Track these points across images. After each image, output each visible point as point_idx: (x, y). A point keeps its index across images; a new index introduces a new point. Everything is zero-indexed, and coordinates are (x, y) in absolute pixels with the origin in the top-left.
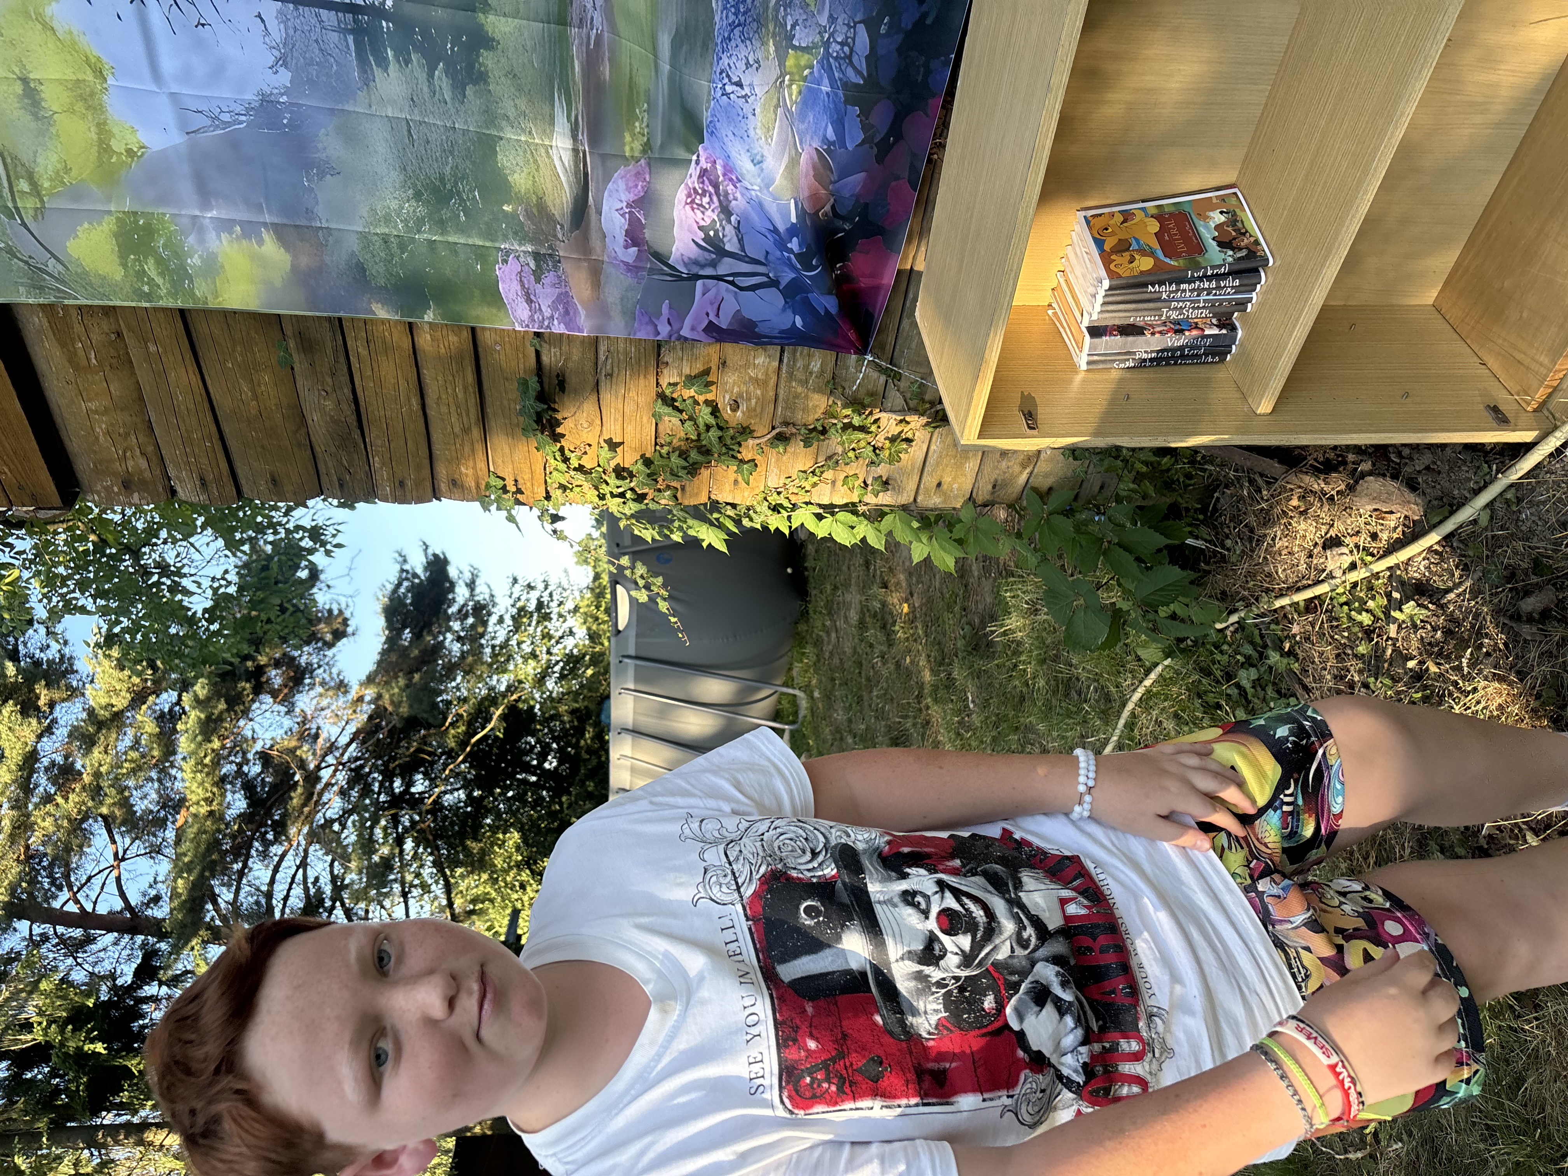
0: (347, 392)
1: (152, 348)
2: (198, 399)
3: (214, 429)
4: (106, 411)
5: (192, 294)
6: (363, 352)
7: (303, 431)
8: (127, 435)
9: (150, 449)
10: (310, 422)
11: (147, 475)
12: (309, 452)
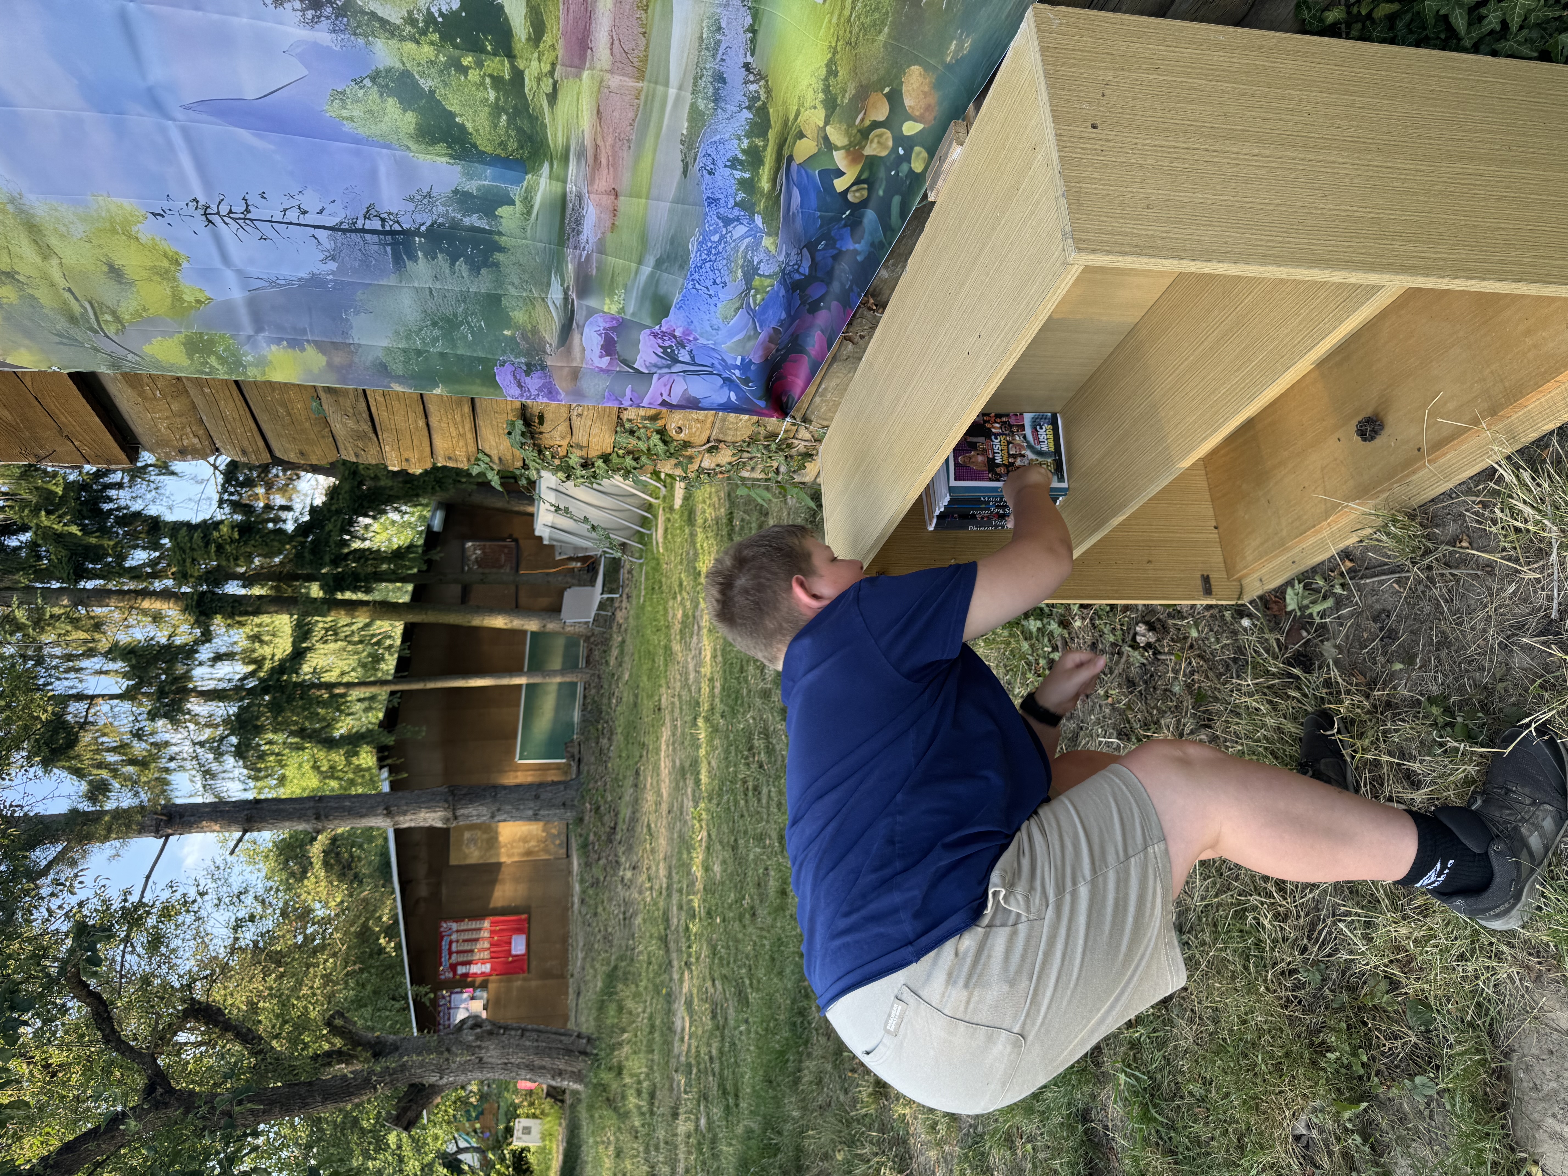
0: (366, 415)
1: (207, 390)
2: (242, 412)
3: (253, 426)
4: (167, 418)
5: (245, 374)
6: (380, 399)
7: (327, 430)
8: (183, 428)
9: (201, 432)
10: (333, 425)
11: (199, 446)
12: (331, 439)
